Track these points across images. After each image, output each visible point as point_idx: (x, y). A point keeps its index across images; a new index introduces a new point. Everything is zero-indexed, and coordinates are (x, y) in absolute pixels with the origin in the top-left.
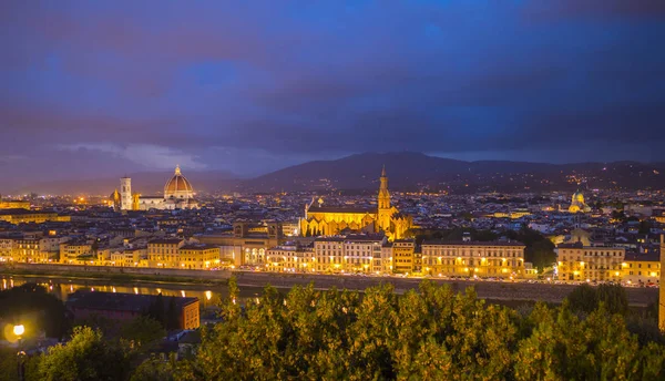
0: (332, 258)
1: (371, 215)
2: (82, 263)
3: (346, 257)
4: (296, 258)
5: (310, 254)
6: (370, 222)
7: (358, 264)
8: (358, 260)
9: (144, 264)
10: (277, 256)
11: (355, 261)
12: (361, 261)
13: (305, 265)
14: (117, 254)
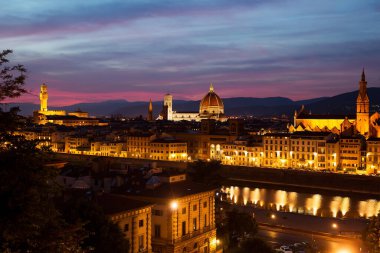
0: (278, 152)
1: (351, 121)
2: (80, 152)
3: (291, 153)
4: (246, 153)
5: (259, 148)
6: (348, 126)
7: (303, 160)
8: (303, 156)
9: (124, 154)
10: (229, 150)
11: (300, 157)
12: (306, 157)
13: (254, 159)
14: (105, 146)
